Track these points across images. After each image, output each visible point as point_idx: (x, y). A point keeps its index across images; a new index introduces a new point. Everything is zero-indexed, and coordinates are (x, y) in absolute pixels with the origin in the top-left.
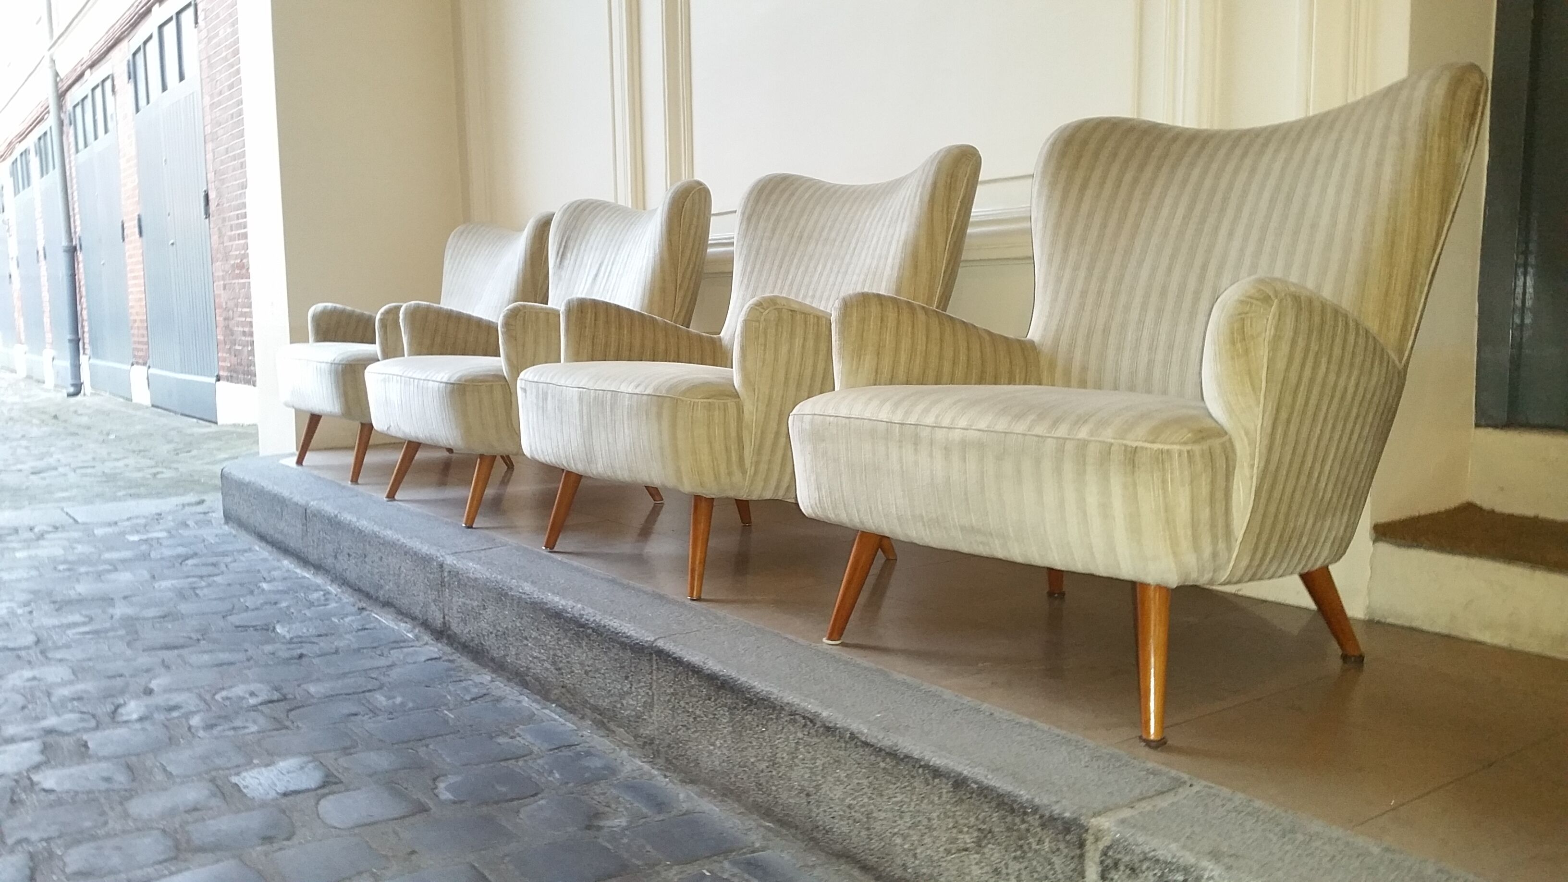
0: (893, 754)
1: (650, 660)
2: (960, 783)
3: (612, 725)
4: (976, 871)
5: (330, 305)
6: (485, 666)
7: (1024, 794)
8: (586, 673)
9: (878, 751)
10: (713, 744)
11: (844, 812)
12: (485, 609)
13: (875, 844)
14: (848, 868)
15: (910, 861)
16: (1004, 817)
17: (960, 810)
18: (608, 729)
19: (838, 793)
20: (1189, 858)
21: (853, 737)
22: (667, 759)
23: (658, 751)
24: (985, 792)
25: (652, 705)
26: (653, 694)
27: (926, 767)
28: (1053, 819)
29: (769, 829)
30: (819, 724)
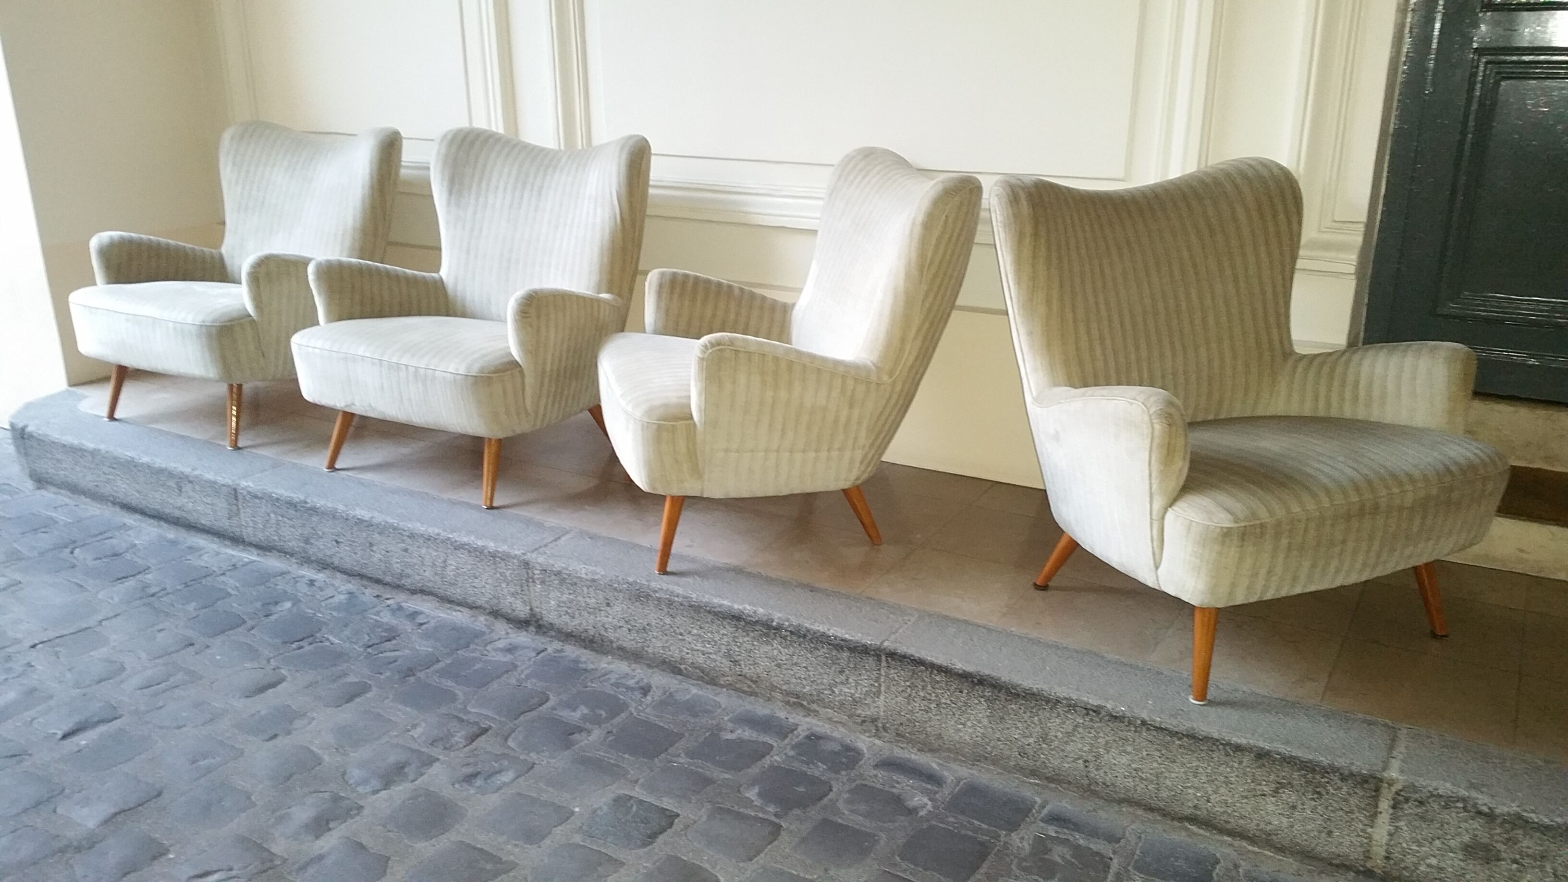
0: (1191, 736)
1: (879, 660)
2: (1261, 755)
3: (814, 706)
4: (1271, 808)
5: (116, 234)
6: (606, 653)
7: (1324, 760)
8: (779, 666)
9: (1174, 734)
10: (964, 724)
11: (1130, 773)
12: (608, 605)
13: (1164, 794)
14: (1131, 810)
15: (1202, 803)
16: (1305, 776)
17: (1258, 772)
18: (809, 710)
19: (1124, 760)
20: (1463, 793)
21: (1144, 723)
22: (898, 735)
23: (885, 729)
24: (1289, 761)
25: (878, 694)
26: (880, 685)
27: (1229, 744)
28: (1352, 775)
29: (1037, 785)
30: (1103, 713)
